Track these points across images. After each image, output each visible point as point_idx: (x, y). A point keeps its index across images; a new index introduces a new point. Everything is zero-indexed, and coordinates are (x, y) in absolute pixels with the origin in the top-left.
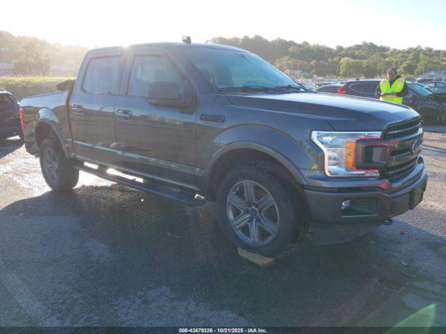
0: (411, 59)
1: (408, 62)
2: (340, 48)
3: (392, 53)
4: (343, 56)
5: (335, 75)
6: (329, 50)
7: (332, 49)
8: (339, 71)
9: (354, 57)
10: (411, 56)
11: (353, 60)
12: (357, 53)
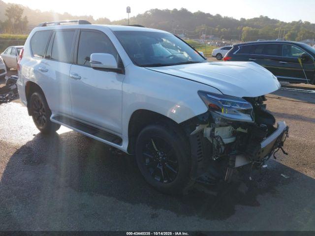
0: (293, 30)
1: (291, 32)
2: (243, 20)
3: (281, 25)
4: (245, 26)
5: (238, 40)
6: (236, 21)
7: (237, 20)
8: (241, 37)
9: (253, 27)
10: (294, 28)
11: (252, 29)
12: (255, 23)
